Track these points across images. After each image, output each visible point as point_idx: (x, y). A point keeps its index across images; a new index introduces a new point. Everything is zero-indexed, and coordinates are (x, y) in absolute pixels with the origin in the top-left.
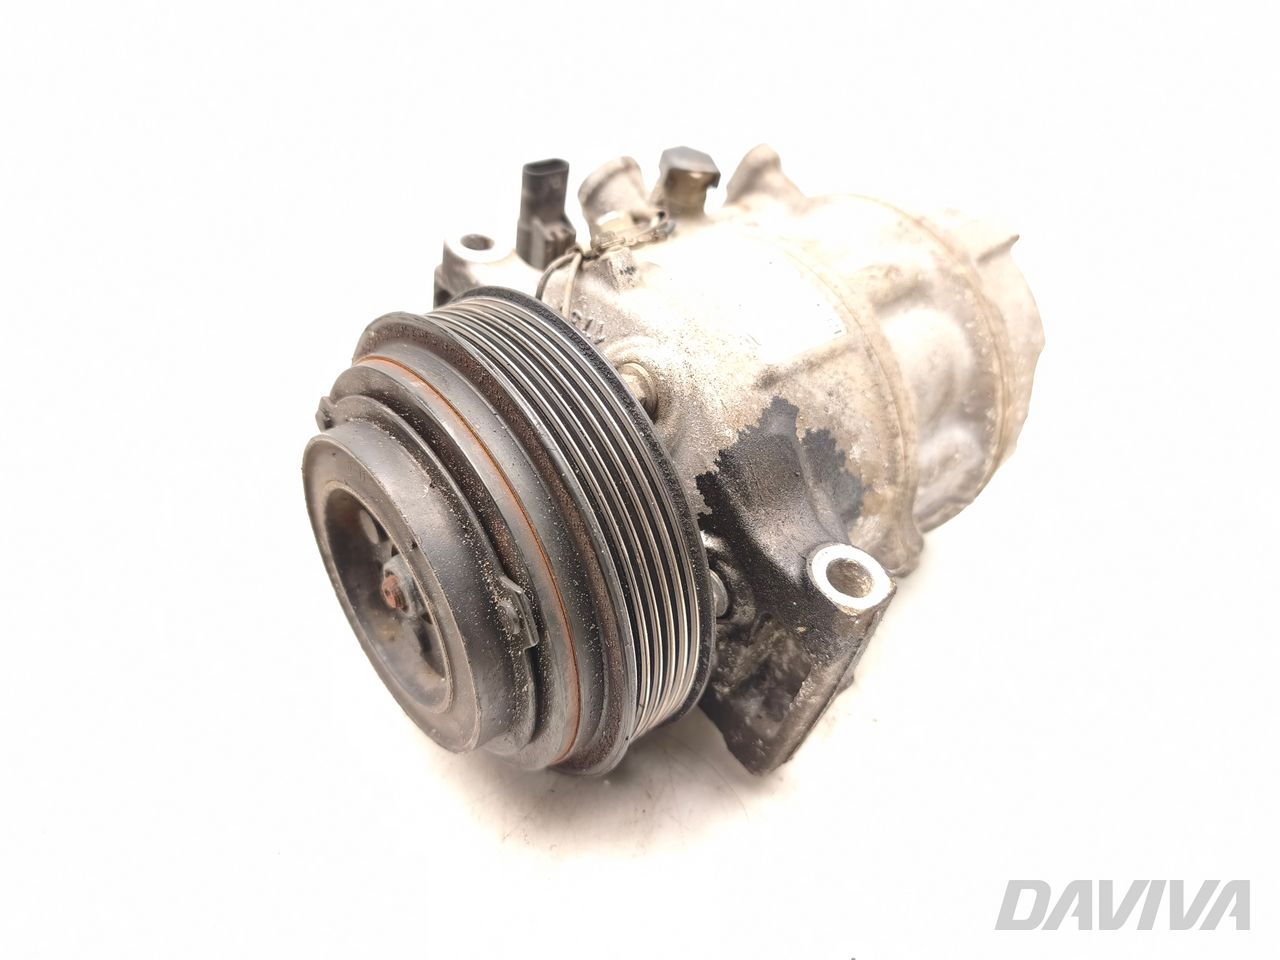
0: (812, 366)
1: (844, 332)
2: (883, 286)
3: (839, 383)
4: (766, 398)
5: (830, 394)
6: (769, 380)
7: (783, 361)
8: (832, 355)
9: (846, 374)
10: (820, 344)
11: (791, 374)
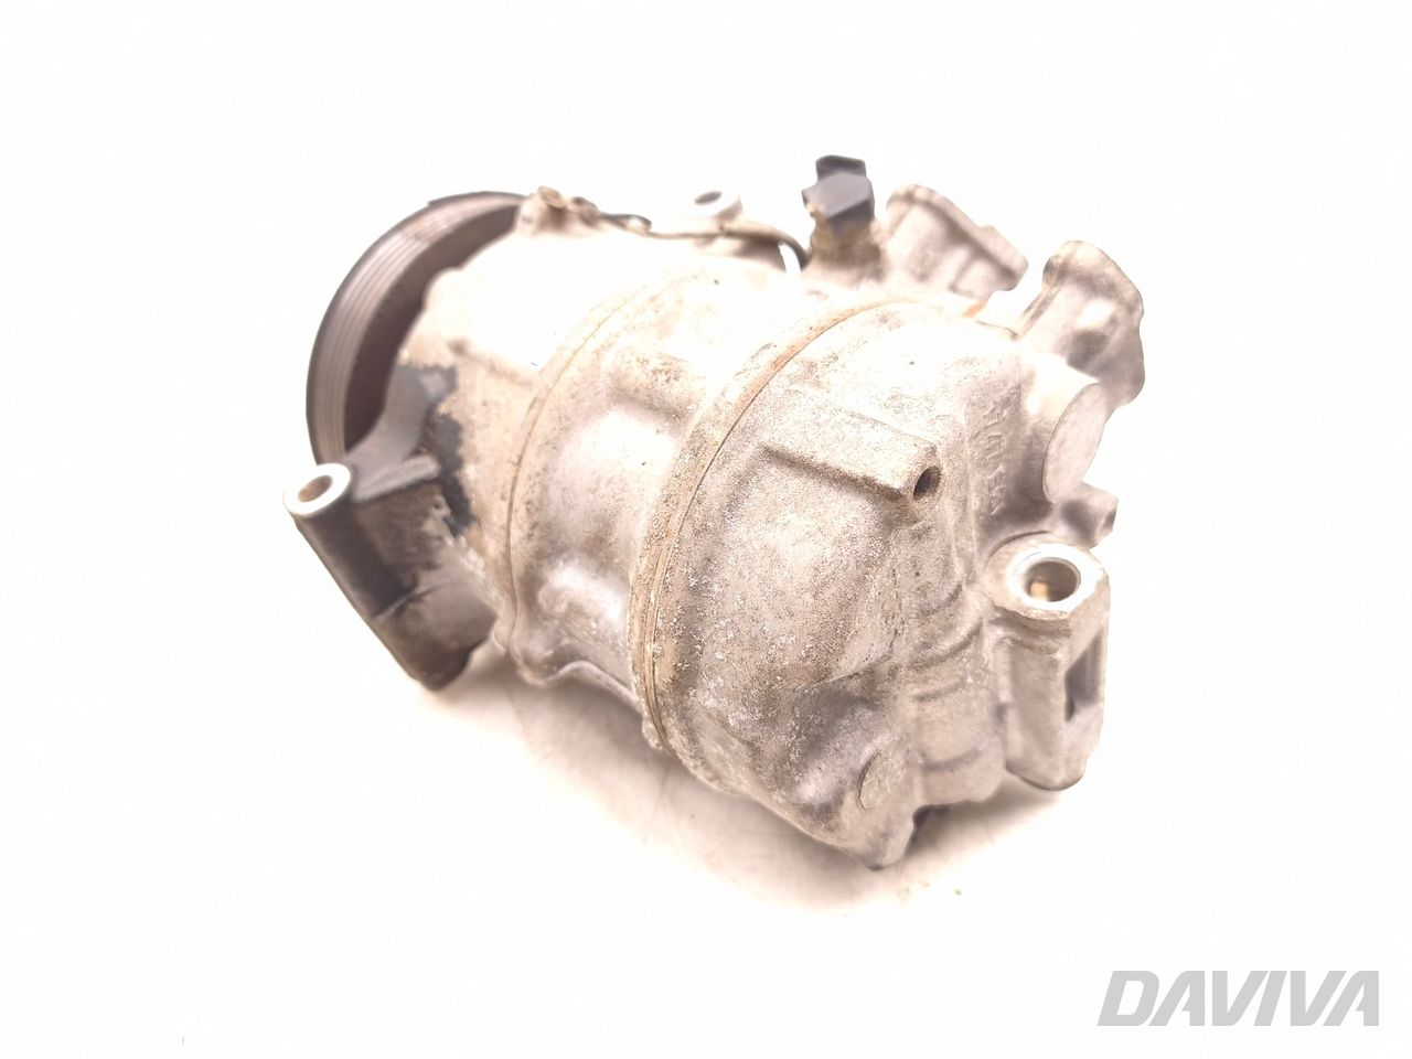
0: (494, 370)
1: (539, 368)
2: (638, 377)
3: (497, 403)
4: (447, 359)
5: (485, 404)
6: (459, 348)
7: (478, 346)
8: (512, 377)
9: (509, 402)
10: (512, 360)
11: (475, 360)
